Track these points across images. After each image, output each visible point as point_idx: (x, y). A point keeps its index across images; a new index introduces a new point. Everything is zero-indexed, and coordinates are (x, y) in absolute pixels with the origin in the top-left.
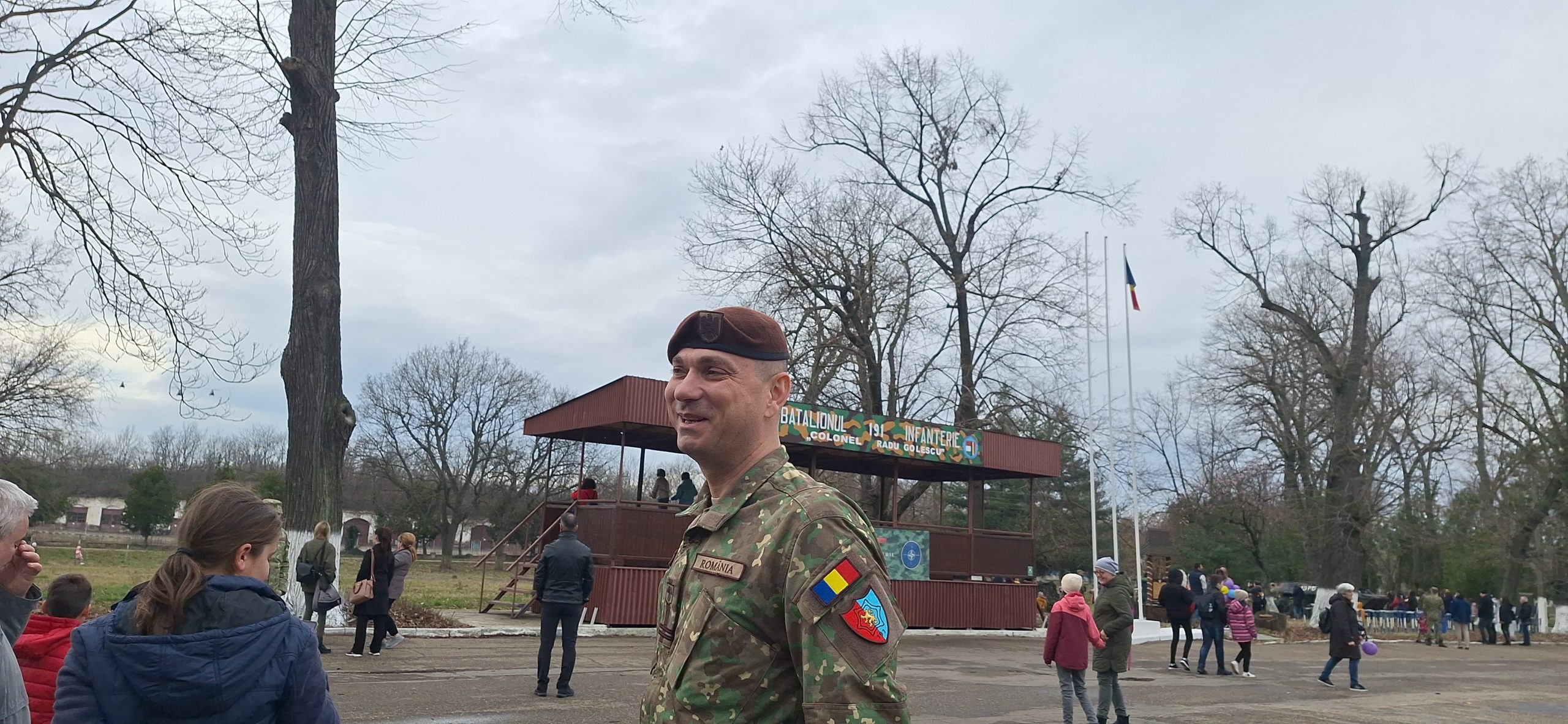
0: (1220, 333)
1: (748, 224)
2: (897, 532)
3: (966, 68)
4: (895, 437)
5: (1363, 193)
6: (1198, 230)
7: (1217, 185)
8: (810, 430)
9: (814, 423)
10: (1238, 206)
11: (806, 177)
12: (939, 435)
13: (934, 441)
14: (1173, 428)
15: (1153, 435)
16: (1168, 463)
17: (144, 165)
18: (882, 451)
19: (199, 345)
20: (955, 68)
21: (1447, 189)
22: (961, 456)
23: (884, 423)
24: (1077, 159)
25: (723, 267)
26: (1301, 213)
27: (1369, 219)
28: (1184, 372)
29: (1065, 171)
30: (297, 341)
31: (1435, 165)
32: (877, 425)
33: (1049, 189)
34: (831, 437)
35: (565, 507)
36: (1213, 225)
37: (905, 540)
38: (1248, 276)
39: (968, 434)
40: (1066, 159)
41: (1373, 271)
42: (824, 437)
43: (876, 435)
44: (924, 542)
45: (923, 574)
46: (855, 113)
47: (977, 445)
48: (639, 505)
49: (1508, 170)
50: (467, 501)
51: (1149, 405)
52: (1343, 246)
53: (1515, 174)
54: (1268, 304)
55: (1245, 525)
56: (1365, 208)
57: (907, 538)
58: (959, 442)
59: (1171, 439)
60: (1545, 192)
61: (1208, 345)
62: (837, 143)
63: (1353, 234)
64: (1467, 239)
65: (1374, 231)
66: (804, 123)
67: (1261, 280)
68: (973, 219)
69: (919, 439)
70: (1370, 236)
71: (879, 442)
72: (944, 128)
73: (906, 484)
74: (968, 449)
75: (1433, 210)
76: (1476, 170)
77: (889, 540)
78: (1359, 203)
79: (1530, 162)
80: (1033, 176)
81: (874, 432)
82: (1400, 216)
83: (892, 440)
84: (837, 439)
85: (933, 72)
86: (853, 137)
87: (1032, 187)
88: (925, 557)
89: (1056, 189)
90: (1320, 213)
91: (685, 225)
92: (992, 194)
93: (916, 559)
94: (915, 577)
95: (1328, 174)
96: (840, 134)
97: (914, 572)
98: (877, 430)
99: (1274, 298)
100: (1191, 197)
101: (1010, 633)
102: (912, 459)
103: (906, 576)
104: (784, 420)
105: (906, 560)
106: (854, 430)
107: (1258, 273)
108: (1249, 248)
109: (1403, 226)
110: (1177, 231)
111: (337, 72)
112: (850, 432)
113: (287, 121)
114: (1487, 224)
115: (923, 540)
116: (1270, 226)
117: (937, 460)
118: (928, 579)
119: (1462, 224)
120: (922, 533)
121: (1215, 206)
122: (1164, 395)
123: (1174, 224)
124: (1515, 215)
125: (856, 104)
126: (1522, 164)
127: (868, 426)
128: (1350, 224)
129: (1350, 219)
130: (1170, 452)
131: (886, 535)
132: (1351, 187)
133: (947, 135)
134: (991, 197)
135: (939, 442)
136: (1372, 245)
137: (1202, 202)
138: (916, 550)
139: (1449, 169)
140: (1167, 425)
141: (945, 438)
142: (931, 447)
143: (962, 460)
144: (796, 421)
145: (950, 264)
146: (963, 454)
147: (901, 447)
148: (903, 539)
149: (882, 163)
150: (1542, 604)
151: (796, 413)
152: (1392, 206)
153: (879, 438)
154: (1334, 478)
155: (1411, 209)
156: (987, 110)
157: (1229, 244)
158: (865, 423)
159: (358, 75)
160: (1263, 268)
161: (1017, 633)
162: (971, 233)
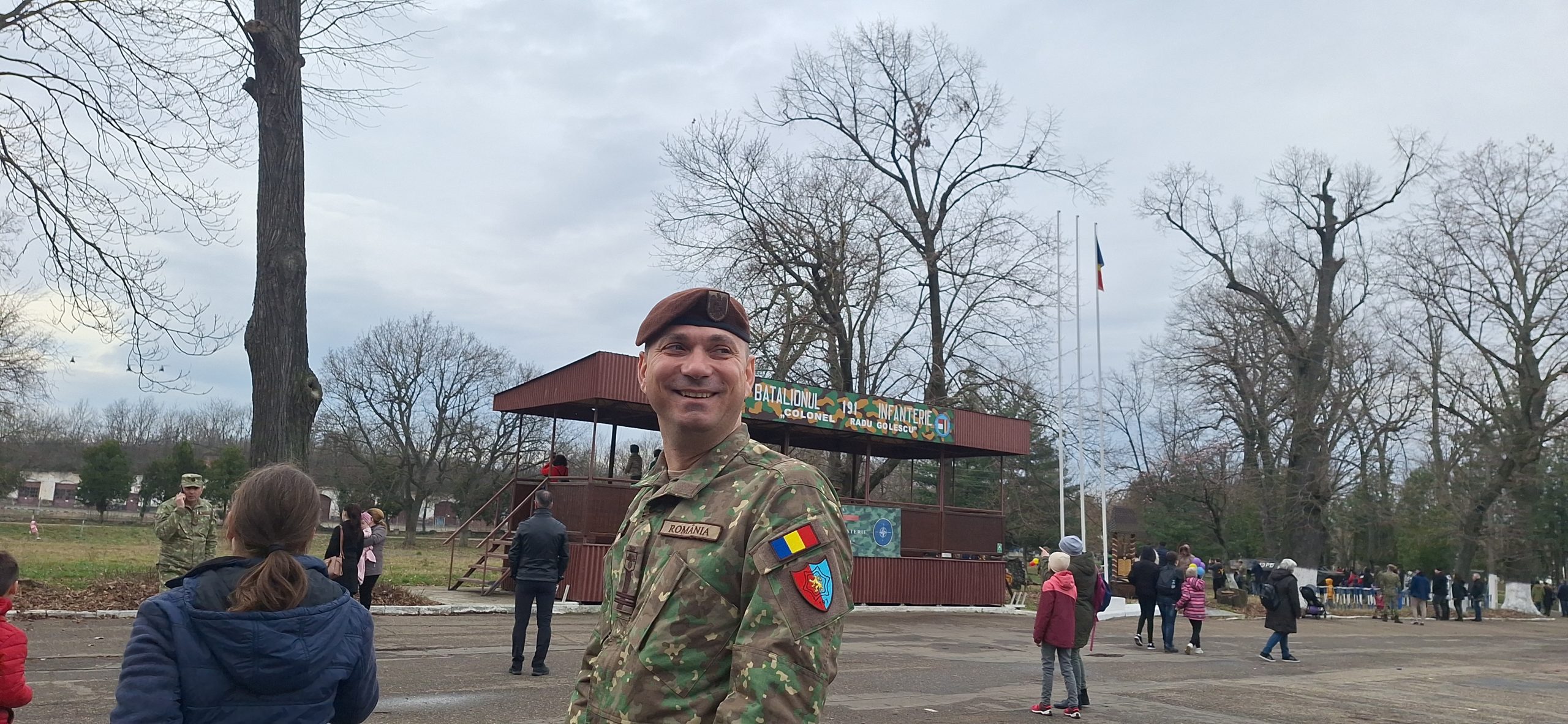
0: (1184, 313)
1: (720, 199)
2: (869, 510)
3: (940, 44)
4: (869, 415)
5: (1329, 175)
6: (1167, 211)
7: (1186, 165)
8: (783, 407)
9: (788, 401)
10: (1206, 187)
11: (779, 152)
12: (912, 413)
13: (907, 419)
14: (1137, 407)
15: (1116, 414)
16: (1131, 441)
17: (100, 131)
18: (856, 429)
19: (158, 317)
20: (930, 44)
21: (1412, 172)
22: (933, 434)
23: (857, 400)
24: (1050, 138)
25: (695, 243)
26: (1268, 194)
27: (1334, 200)
28: (1148, 352)
29: (1038, 149)
30: (261, 313)
31: (1401, 147)
32: (850, 403)
33: (1021, 167)
34: (805, 414)
35: (537, 483)
36: (1182, 205)
37: (877, 517)
38: (1215, 256)
39: (940, 412)
40: (1039, 138)
41: (1337, 252)
42: (797, 414)
43: (849, 412)
44: (895, 519)
45: (894, 551)
46: (828, 88)
47: (949, 424)
48: (610, 482)
49: (1469, 154)
50: (431, 477)
51: (1113, 383)
52: (1309, 227)
53: (1476, 158)
54: (1234, 285)
55: (1207, 502)
56: (1331, 190)
57: (879, 515)
58: (932, 420)
59: (1135, 418)
60: (1504, 176)
61: (1172, 325)
62: (811, 118)
63: (1319, 215)
64: (1428, 221)
65: (1339, 213)
66: (777, 97)
67: (1228, 261)
68: (945, 197)
69: (892, 417)
70: (1336, 218)
71: (852, 420)
72: (918, 104)
73: (877, 461)
74: (940, 426)
75: (1397, 193)
76: (1440, 153)
77: (861, 517)
78: (1325, 185)
79: (1491, 146)
80: (1006, 154)
81: (847, 409)
82: (1365, 198)
83: (865, 417)
84: (812, 417)
85: (907, 46)
86: (826, 112)
87: (1005, 165)
88: (896, 535)
89: (1029, 167)
90: (1287, 194)
91: (656, 200)
92: (964, 171)
93: (888, 536)
94: (886, 554)
95: (1295, 156)
96: (813, 109)
97: (886, 549)
98: (851, 408)
99: (1239, 279)
100: (1160, 177)
101: (979, 609)
102: (885, 436)
103: (879, 553)
104: (758, 397)
105: (878, 537)
106: (828, 407)
107: (1224, 254)
108: (1216, 229)
109: (1368, 208)
110: (1147, 211)
111: (302, 36)
112: (823, 409)
113: (250, 86)
114: (1448, 206)
115: (895, 518)
116: (1238, 207)
117: (909, 438)
118: (900, 556)
119: (1423, 207)
120: (894, 511)
121: (1183, 186)
122: (1129, 376)
123: (1143, 204)
124: (1474, 198)
125: (829, 78)
126: (1482, 148)
127: (841, 404)
128: (1316, 206)
129: (1316, 201)
130: (1133, 430)
131: (857, 512)
132: (1317, 169)
133: (921, 111)
134: (964, 174)
135: (912, 420)
136: (1337, 226)
137: (1171, 182)
138: (888, 527)
139: (1414, 152)
140: (1131, 404)
141: (917, 416)
142: (903, 425)
143: (934, 438)
144: (770, 398)
145: (922, 242)
146: (936, 432)
147: (874, 425)
148: (875, 517)
149: (855, 139)
150: (1493, 580)
151: (770, 390)
152: (1358, 188)
153: (853, 416)
154: (1295, 457)
155: (1376, 191)
156: (960, 87)
157: (1197, 225)
158: (839, 401)
159: (323, 40)
160: (1230, 249)
161: (986, 609)
162: (943, 211)
